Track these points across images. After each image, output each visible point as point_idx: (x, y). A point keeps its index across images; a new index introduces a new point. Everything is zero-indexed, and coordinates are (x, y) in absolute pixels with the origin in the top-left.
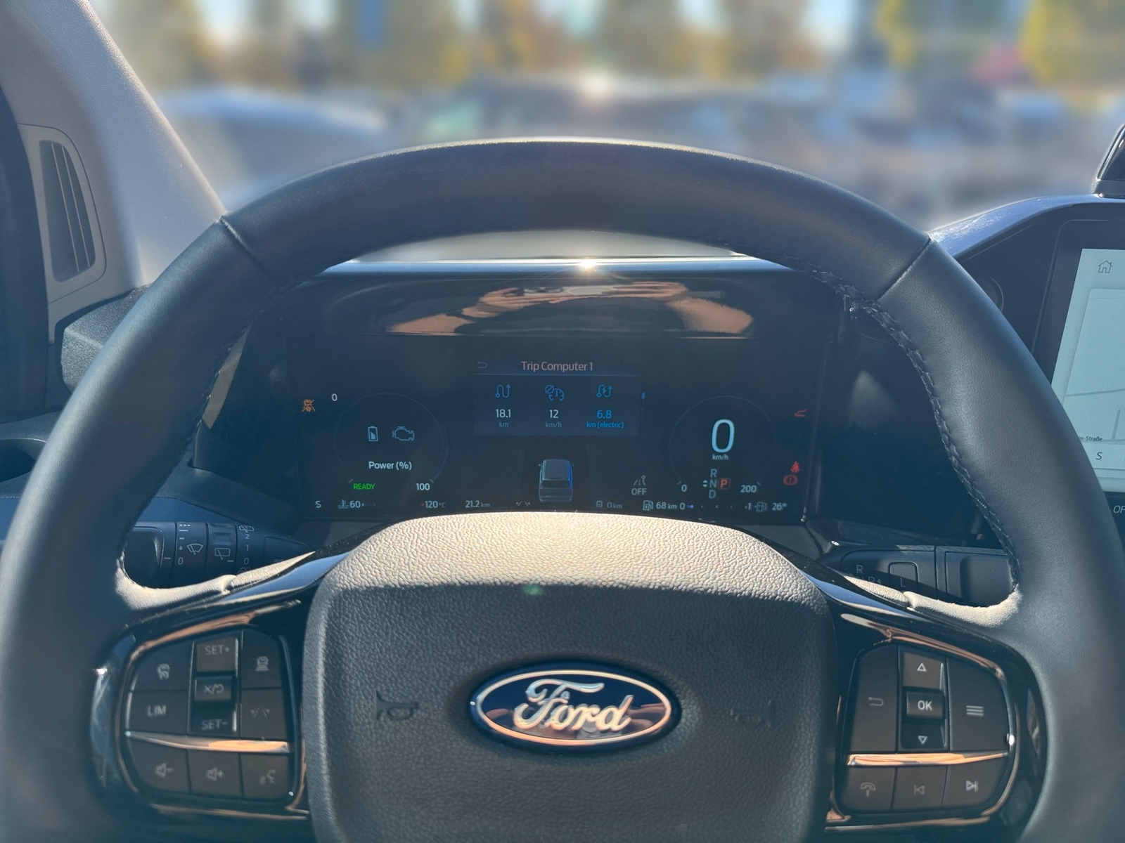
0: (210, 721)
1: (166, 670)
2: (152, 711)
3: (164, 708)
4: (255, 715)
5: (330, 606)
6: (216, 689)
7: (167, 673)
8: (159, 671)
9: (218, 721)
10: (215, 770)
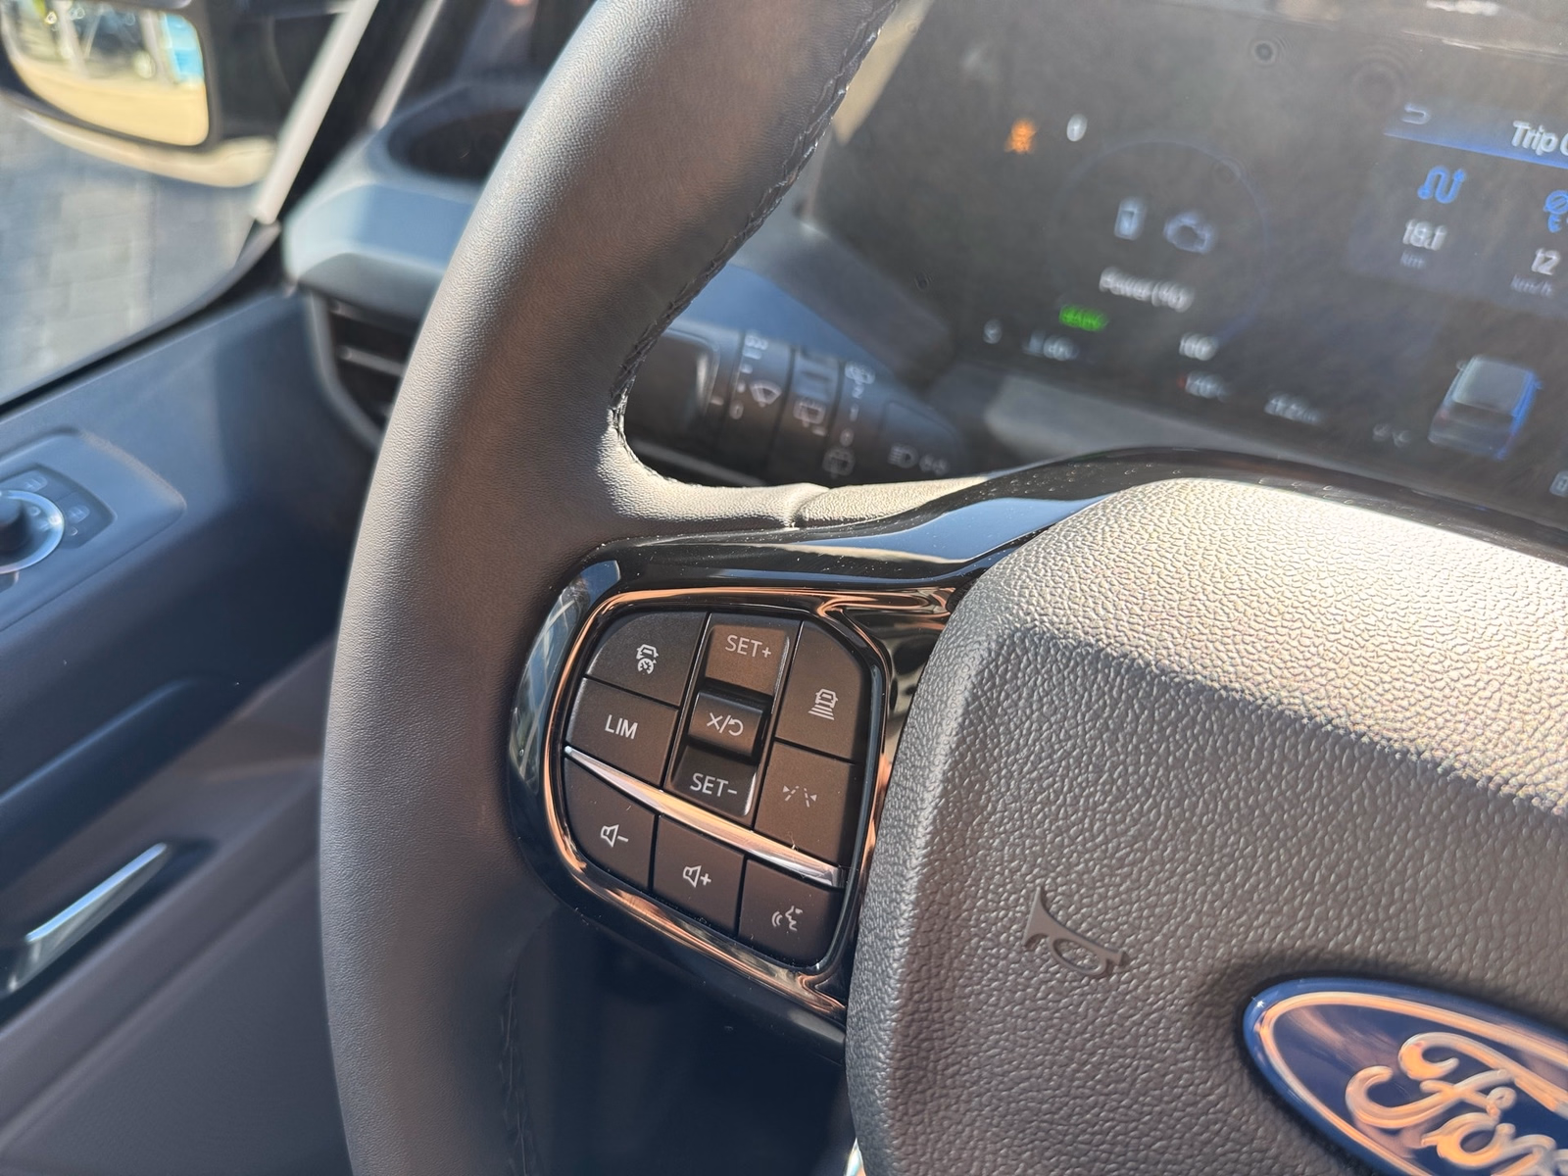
0: (708, 778)
1: (651, 657)
2: (614, 726)
3: (635, 726)
4: (789, 796)
5: (986, 655)
6: (729, 727)
7: (651, 663)
8: (639, 656)
9: (722, 782)
10: (699, 868)
